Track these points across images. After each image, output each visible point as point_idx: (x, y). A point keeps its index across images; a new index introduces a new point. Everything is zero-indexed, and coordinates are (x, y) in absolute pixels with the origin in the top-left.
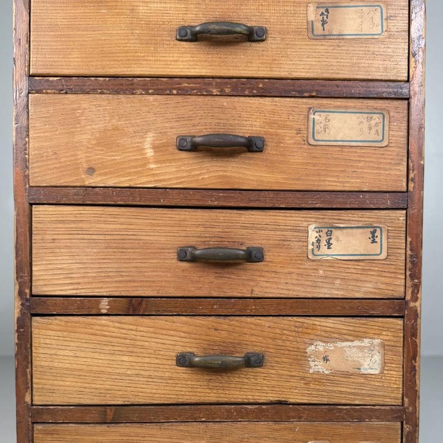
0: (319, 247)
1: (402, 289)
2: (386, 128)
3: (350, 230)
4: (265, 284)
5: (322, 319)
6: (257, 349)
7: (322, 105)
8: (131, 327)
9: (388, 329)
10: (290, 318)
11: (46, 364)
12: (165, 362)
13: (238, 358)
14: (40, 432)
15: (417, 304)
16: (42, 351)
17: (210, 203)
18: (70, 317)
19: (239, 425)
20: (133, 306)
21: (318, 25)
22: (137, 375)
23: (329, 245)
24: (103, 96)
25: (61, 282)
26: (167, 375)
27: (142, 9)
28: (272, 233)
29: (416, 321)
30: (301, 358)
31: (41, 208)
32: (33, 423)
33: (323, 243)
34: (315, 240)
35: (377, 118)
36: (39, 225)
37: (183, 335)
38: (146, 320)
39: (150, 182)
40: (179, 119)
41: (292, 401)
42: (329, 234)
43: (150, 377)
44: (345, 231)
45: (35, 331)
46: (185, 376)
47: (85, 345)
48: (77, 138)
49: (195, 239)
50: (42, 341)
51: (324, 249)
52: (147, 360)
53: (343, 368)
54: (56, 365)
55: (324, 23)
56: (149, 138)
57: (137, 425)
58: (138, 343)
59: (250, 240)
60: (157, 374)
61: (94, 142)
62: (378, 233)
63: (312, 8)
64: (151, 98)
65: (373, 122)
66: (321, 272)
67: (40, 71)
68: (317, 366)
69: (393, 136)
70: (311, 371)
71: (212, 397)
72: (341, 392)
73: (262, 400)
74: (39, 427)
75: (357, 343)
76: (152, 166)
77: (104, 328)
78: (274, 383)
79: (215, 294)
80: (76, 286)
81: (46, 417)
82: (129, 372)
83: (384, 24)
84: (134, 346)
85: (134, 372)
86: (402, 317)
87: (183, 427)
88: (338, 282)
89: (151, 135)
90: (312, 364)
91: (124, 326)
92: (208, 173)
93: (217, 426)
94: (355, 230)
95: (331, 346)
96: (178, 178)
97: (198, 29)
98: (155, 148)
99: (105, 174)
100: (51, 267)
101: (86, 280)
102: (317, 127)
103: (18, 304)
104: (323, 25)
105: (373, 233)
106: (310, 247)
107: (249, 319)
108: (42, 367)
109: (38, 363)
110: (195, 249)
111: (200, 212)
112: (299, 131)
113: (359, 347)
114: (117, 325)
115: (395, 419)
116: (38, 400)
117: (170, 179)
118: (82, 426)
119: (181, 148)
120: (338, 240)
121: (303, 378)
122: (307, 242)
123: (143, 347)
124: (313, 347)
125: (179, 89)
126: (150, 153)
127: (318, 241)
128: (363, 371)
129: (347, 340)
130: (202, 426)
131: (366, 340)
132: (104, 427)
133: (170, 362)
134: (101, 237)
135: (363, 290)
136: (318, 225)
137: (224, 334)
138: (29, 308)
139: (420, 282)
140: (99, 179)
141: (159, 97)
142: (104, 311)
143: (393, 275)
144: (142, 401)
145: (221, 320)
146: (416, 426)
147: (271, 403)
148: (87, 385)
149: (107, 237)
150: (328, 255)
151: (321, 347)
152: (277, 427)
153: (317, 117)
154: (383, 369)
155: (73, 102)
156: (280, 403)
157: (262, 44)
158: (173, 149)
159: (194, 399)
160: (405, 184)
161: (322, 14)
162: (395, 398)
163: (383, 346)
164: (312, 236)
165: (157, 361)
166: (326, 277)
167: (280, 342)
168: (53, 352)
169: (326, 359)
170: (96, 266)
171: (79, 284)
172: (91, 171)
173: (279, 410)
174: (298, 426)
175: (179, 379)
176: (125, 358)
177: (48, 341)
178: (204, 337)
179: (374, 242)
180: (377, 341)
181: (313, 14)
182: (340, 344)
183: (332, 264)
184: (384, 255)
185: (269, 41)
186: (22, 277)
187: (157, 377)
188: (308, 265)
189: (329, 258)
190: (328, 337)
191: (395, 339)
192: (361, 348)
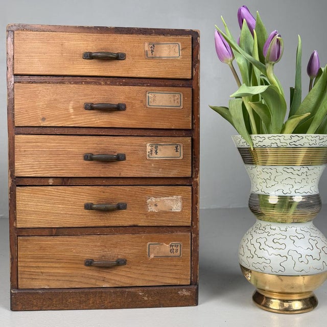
0: (151, 154)
1: (190, 173)
2: (182, 100)
3: (166, 146)
4: (127, 171)
5: (154, 187)
6: (123, 201)
7: (152, 90)
8: (62, 191)
9: (185, 191)
10: (139, 186)
11: (22, 209)
12: (79, 208)
13: (114, 205)
14: (21, 240)
15: (198, 179)
16: (20, 203)
17: (100, 134)
18: (34, 187)
19: (115, 236)
20: (64, 181)
21: (150, 53)
22: (66, 214)
23: (156, 153)
24: (49, 85)
25: (28, 170)
26: (80, 213)
27: (66, 44)
28: (130, 147)
29: (197, 187)
30: (144, 205)
31: (19, 136)
32: (17, 236)
33: (154, 152)
34: (150, 151)
35: (177, 96)
36: (18, 144)
37: (87, 195)
38: (70, 188)
39: (72, 124)
40: (85, 95)
41: (140, 225)
42: (156, 147)
43: (72, 214)
44: (164, 146)
45: (17, 193)
46: (89, 214)
47: (41, 200)
48: (37, 104)
49: (93, 150)
50: (21, 198)
51: (154, 155)
52: (70, 207)
53: (164, 209)
54: (27, 209)
55: (152, 51)
56: (71, 105)
57: (67, 236)
58: (66, 199)
59: (119, 150)
60: (75, 213)
61: (45, 106)
62: (179, 148)
63: (146, 44)
64: (72, 86)
65: (176, 98)
66: (153, 165)
67: (19, 73)
68: (152, 209)
69: (185, 104)
70: (149, 211)
71: (102, 224)
72: (163, 220)
73: (126, 224)
74: (21, 238)
75: (170, 198)
76: (73, 117)
77: (50, 192)
78: (132, 217)
79: (102, 176)
80: (35, 172)
81: (24, 233)
82: (62, 212)
83: (180, 52)
84: (64, 200)
85: (64, 212)
86: (191, 185)
87: (88, 237)
88: (161, 169)
89: (72, 102)
90: (149, 208)
91: (60, 191)
92: (99, 120)
93: (105, 236)
94: (168, 146)
95: (158, 199)
96: (85, 122)
97: (94, 54)
98: (74, 108)
99: (50, 121)
100: (24, 163)
101: (40, 169)
102: (150, 100)
103: (10, 180)
104: (152, 52)
105: (177, 147)
106: (148, 154)
107: (119, 187)
108: (21, 210)
109: (19, 208)
110: (93, 155)
111: (95, 138)
112: (142, 101)
114: (56, 190)
115: (188, 231)
116: (19, 226)
117: (80, 123)
118: (41, 237)
119: (86, 109)
120: (160, 150)
121: (145, 215)
122: (146, 151)
123: (68, 201)
124: (150, 200)
125: (85, 82)
126: (71, 111)
127: (152, 151)
128: (173, 211)
129: (166, 196)
130: (98, 236)
131: (175, 196)
132: (52, 238)
133: (81, 208)
134: (48, 149)
135: (172, 173)
136: (151, 144)
137: (107, 194)
138: (15, 182)
139: (199, 170)
140: (48, 123)
141: (76, 85)
142: (51, 184)
143: (186, 167)
144: (68, 226)
145: (106, 188)
146: (197, 234)
147: (130, 226)
148: (42, 218)
149: (51, 149)
150: (156, 157)
151: (154, 200)
152: (134, 236)
153: (150, 95)
154: (182, 209)
155: (34, 88)
156: (135, 226)
157: (123, 61)
158: (82, 109)
159: (93, 225)
160: (191, 126)
161: (152, 47)
162: (188, 223)
163: (182, 199)
164: (149, 148)
165: (75, 207)
166: (155, 168)
167: (134, 198)
168: (26, 203)
169: (156, 205)
170: (46, 163)
171: (37, 171)
172: (44, 119)
173: (134, 229)
174: (143, 236)
175: (86, 216)
176: (60, 206)
177: (23, 198)
178: (98, 196)
179: (177, 151)
180: (179, 197)
181: (147, 47)
182: (162, 198)
183: (158, 161)
184: (182, 157)
185: (127, 59)
186: (12, 168)
187: (75, 215)
188: (147, 162)
189: (157, 159)
190: (157, 195)
191: (187, 196)
192: (172, 200)
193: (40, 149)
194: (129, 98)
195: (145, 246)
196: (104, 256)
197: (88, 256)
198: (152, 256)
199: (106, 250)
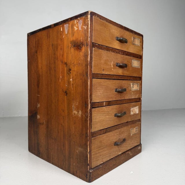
3: (135, 84)
5: (132, 103)
6: (125, 111)
7: (133, 59)
9: (139, 104)
15: (141, 99)
16: (94, 117)
17: (119, 78)
19: (122, 128)
20: (109, 103)
25: (97, 99)
26: (113, 119)
28: (127, 85)
30: (130, 112)
31: (94, 79)
37: (115, 109)
39: (112, 73)
40: (116, 59)
41: (129, 121)
43: (111, 120)
46: (116, 119)
47: (101, 114)
49: (117, 87)
51: (133, 89)
52: (110, 116)
53: (135, 113)
54: (96, 120)
57: (109, 132)
58: (109, 112)
59: (124, 87)
61: (104, 63)
63: (132, 38)
65: (138, 63)
68: (132, 113)
71: (119, 123)
72: (134, 118)
74: (93, 138)
75: (136, 107)
76: (113, 70)
77: (104, 110)
79: (120, 99)
81: (94, 135)
85: (109, 120)
86: (140, 101)
87: (115, 131)
89: (112, 62)
91: (107, 108)
92: (120, 72)
93: (120, 129)
95: (133, 109)
98: (113, 65)
99: (106, 71)
100: (96, 95)
102: (133, 63)
103: (90, 105)
104: (133, 42)
105: (138, 85)
107: (124, 104)
108: (94, 122)
111: (118, 81)
112: (131, 64)
113: (136, 108)
116: (93, 131)
117: (115, 73)
118: (100, 135)
119: (117, 66)
120: (134, 86)
121: (130, 116)
124: (131, 109)
125: (116, 52)
127: (132, 87)
130: (118, 130)
133: (113, 116)
135: (137, 97)
136: (132, 83)
137: (121, 108)
138: (92, 106)
142: (104, 105)
144: (110, 126)
146: (141, 122)
147: (126, 122)
152: (127, 127)
153: (133, 61)
154: (139, 112)
157: (127, 44)
160: (141, 76)
162: (140, 118)
163: (139, 107)
164: (132, 85)
166: (133, 94)
167: (128, 109)
169: (133, 111)
171: (100, 99)
172: (103, 70)
174: (129, 126)
176: (107, 116)
177: (95, 115)
178: (118, 109)
179: (138, 87)
183: (134, 91)
186: (90, 98)
188: (131, 92)
190: (133, 107)
193: (102, 87)
194: (128, 61)
195: (130, 130)
196: (119, 139)
197: (115, 141)
198: (132, 135)
199: (120, 136)
